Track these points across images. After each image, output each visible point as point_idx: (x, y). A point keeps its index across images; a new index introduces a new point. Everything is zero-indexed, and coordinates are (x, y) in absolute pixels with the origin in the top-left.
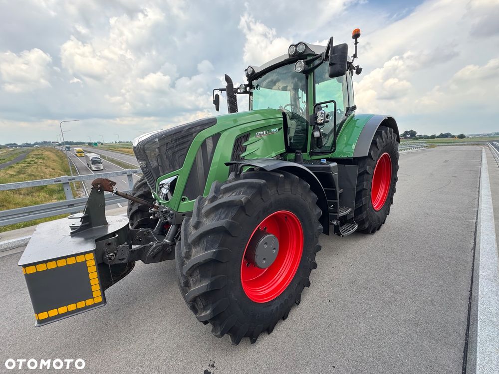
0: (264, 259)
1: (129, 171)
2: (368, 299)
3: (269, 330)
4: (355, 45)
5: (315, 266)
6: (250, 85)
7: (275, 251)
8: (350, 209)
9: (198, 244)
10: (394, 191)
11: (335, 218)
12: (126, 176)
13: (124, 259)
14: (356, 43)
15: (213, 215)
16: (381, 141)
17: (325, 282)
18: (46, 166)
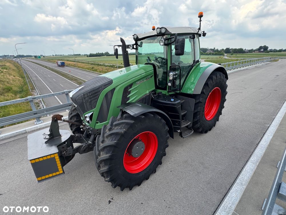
0: (137, 153)
1: (66, 92)
2: (190, 171)
3: (139, 185)
4: (199, 22)
5: (165, 155)
6: (136, 44)
7: (142, 149)
8: (190, 122)
9: (103, 151)
10: (223, 107)
11: (179, 129)
12: (64, 95)
13: (70, 154)
14: (200, 21)
15: (109, 138)
16: (212, 82)
17: (171, 161)
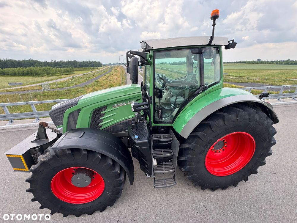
0: (79, 183)
7: (87, 181)
8: (174, 170)
14: (214, 25)
18: (116, 76)
